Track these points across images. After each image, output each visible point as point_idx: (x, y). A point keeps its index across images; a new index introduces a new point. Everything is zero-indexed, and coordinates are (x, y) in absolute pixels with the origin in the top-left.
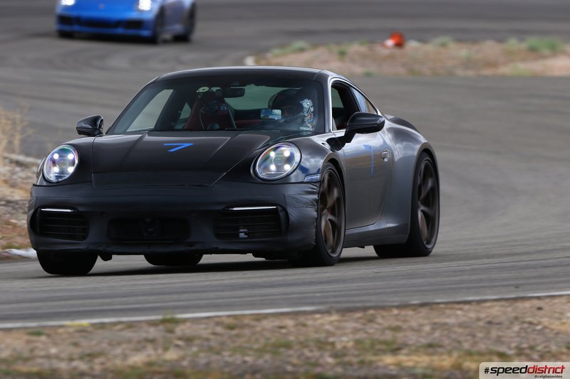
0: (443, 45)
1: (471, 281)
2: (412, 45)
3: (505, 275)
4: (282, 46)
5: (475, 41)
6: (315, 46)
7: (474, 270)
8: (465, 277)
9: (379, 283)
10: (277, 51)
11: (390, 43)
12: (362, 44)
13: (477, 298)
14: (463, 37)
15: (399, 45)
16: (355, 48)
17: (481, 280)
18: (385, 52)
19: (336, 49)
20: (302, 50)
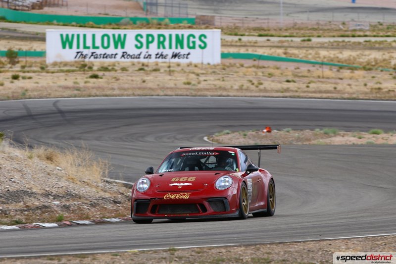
0: (288, 132)
1: (301, 233)
2: (274, 131)
3: (315, 230)
4: (219, 132)
5: (302, 130)
6: (233, 132)
7: (301, 228)
8: (298, 231)
9: (262, 234)
10: (217, 134)
11: (265, 131)
12: (253, 131)
13: (303, 240)
14: (296, 128)
15: (269, 131)
16: (250, 133)
17: (305, 232)
18: (264, 134)
19: (242, 133)
20: (228, 133)
